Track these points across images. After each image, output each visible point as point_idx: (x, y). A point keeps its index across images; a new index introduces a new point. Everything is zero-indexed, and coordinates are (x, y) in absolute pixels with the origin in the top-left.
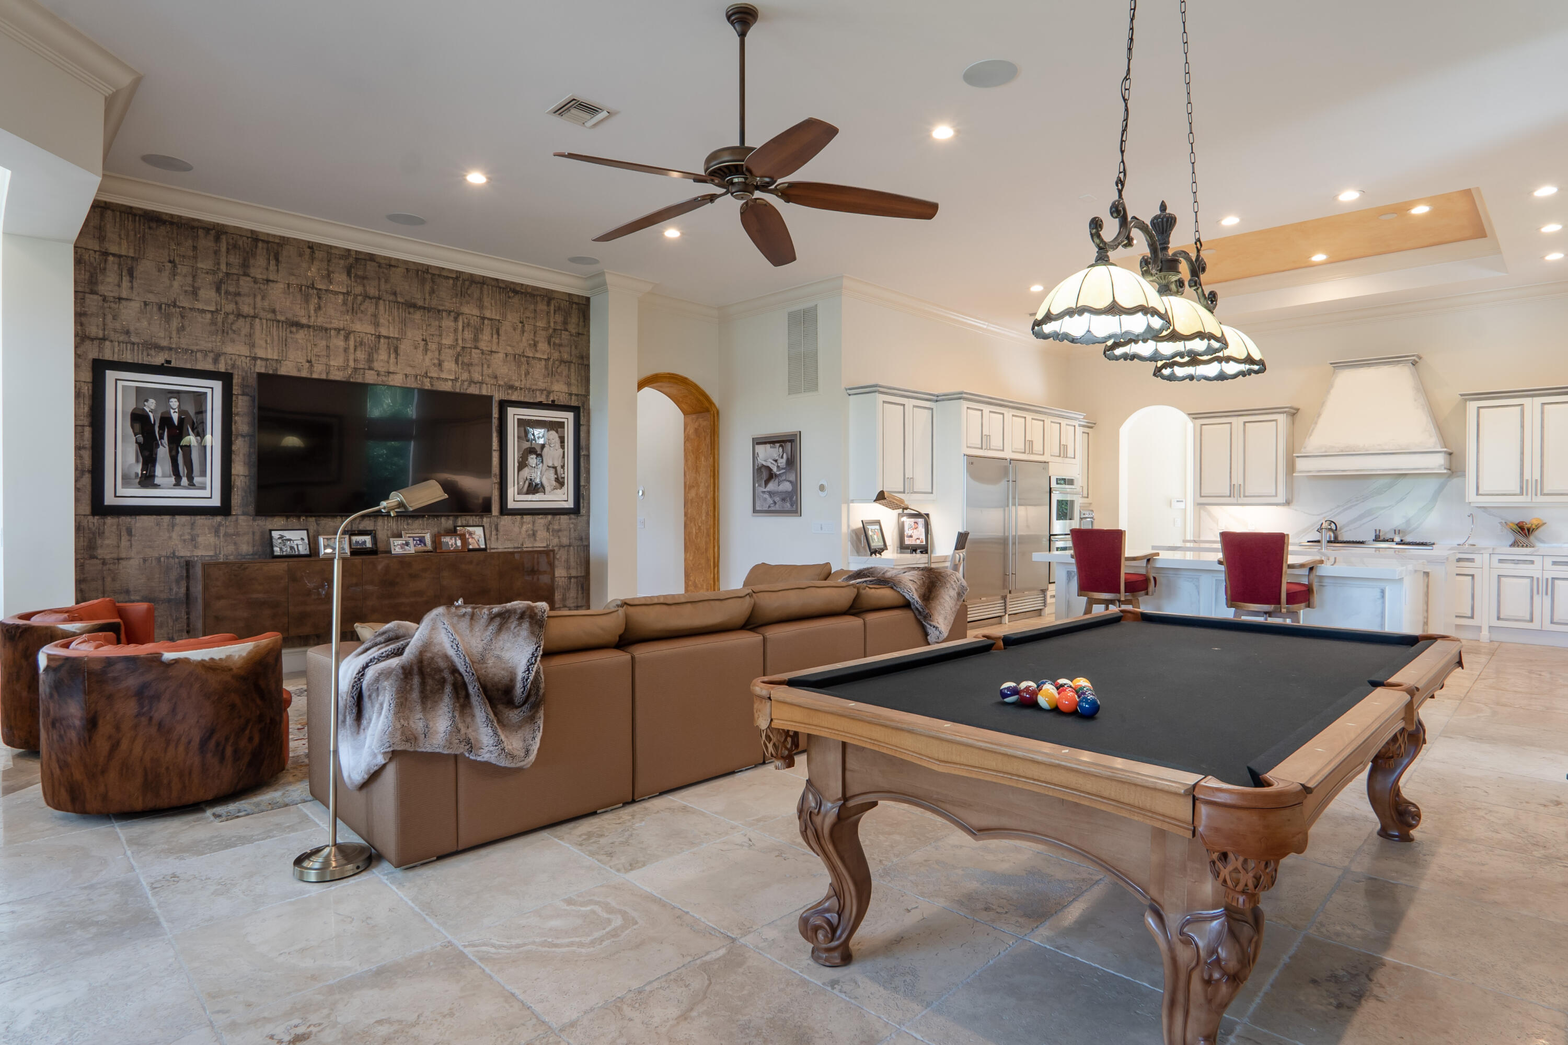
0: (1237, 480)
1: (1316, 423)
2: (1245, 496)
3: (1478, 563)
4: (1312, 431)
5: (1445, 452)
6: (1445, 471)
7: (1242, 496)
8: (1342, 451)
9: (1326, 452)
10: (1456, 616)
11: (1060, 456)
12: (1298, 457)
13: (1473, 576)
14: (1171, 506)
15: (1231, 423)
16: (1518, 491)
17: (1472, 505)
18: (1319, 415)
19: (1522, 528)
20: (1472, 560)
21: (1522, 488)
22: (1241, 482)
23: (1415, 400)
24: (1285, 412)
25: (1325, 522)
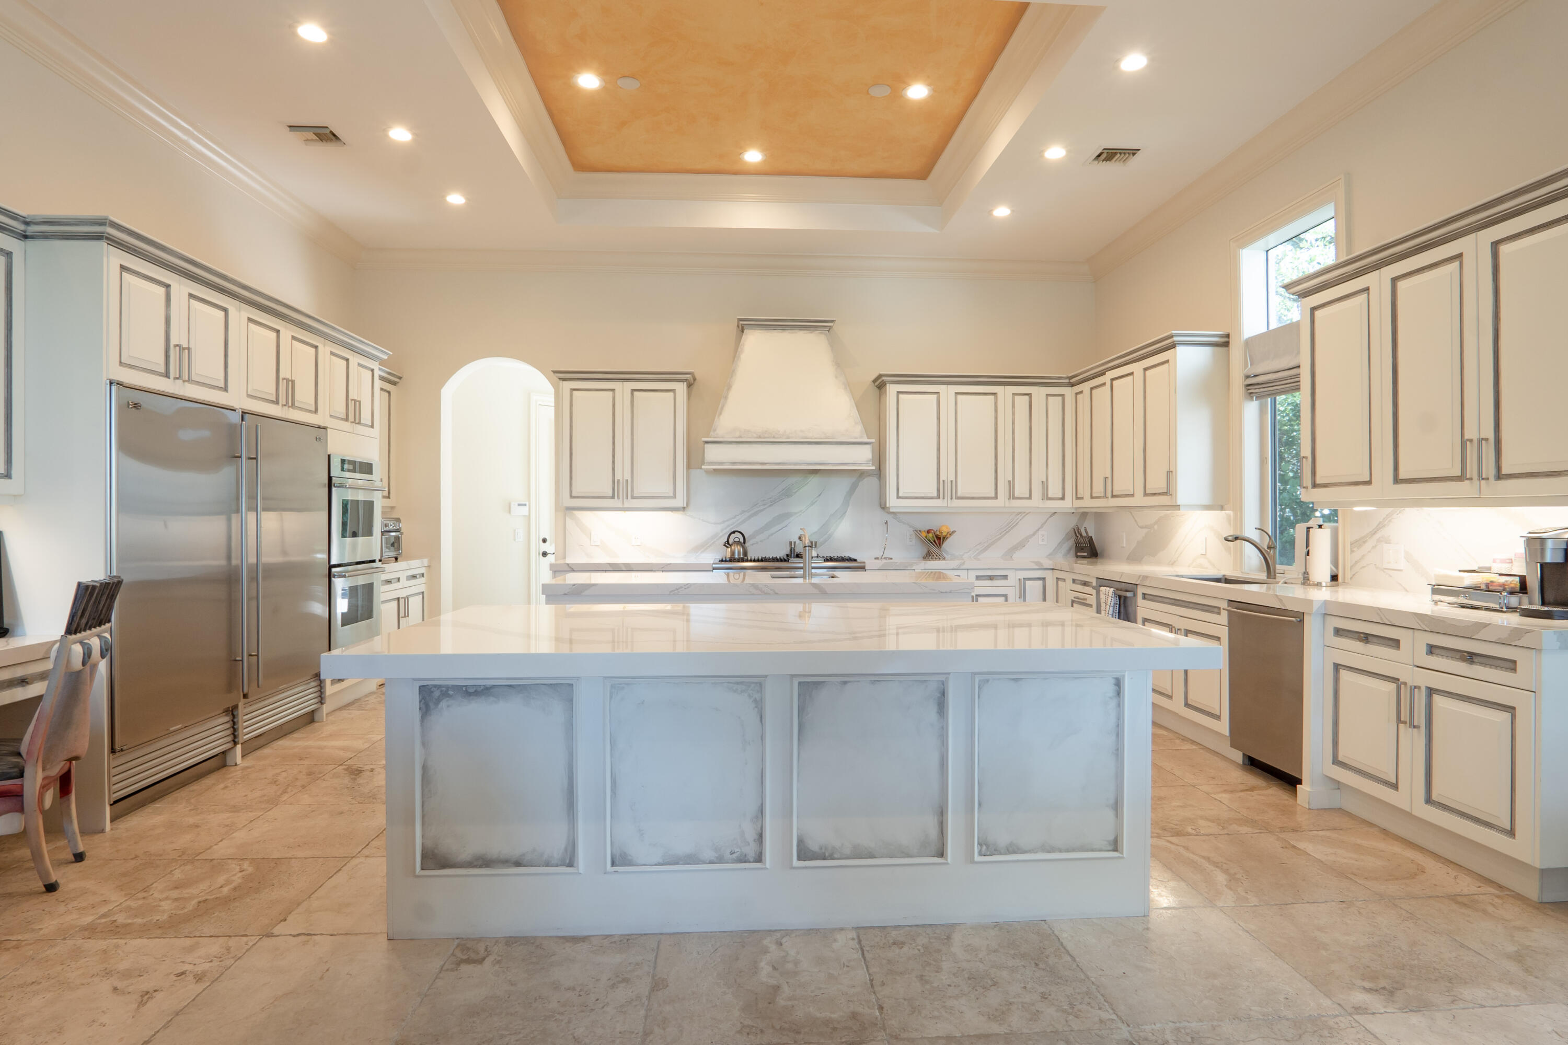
0: (623, 472)
1: (726, 398)
2: (633, 497)
4: (722, 408)
5: (872, 444)
6: (873, 468)
7: (628, 496)
8: (760, 437)
9: (740, 437)
11: (347, 420)
12: (707, 442)
14: (510, 512)
15: (613, 390)
16: (935, 495)
17: (890, 510)
18: (729, 387)
19: (933, 537)
21: (938, 490)
22: (627, 476)
24: (686, 380)
25: (734, 532)
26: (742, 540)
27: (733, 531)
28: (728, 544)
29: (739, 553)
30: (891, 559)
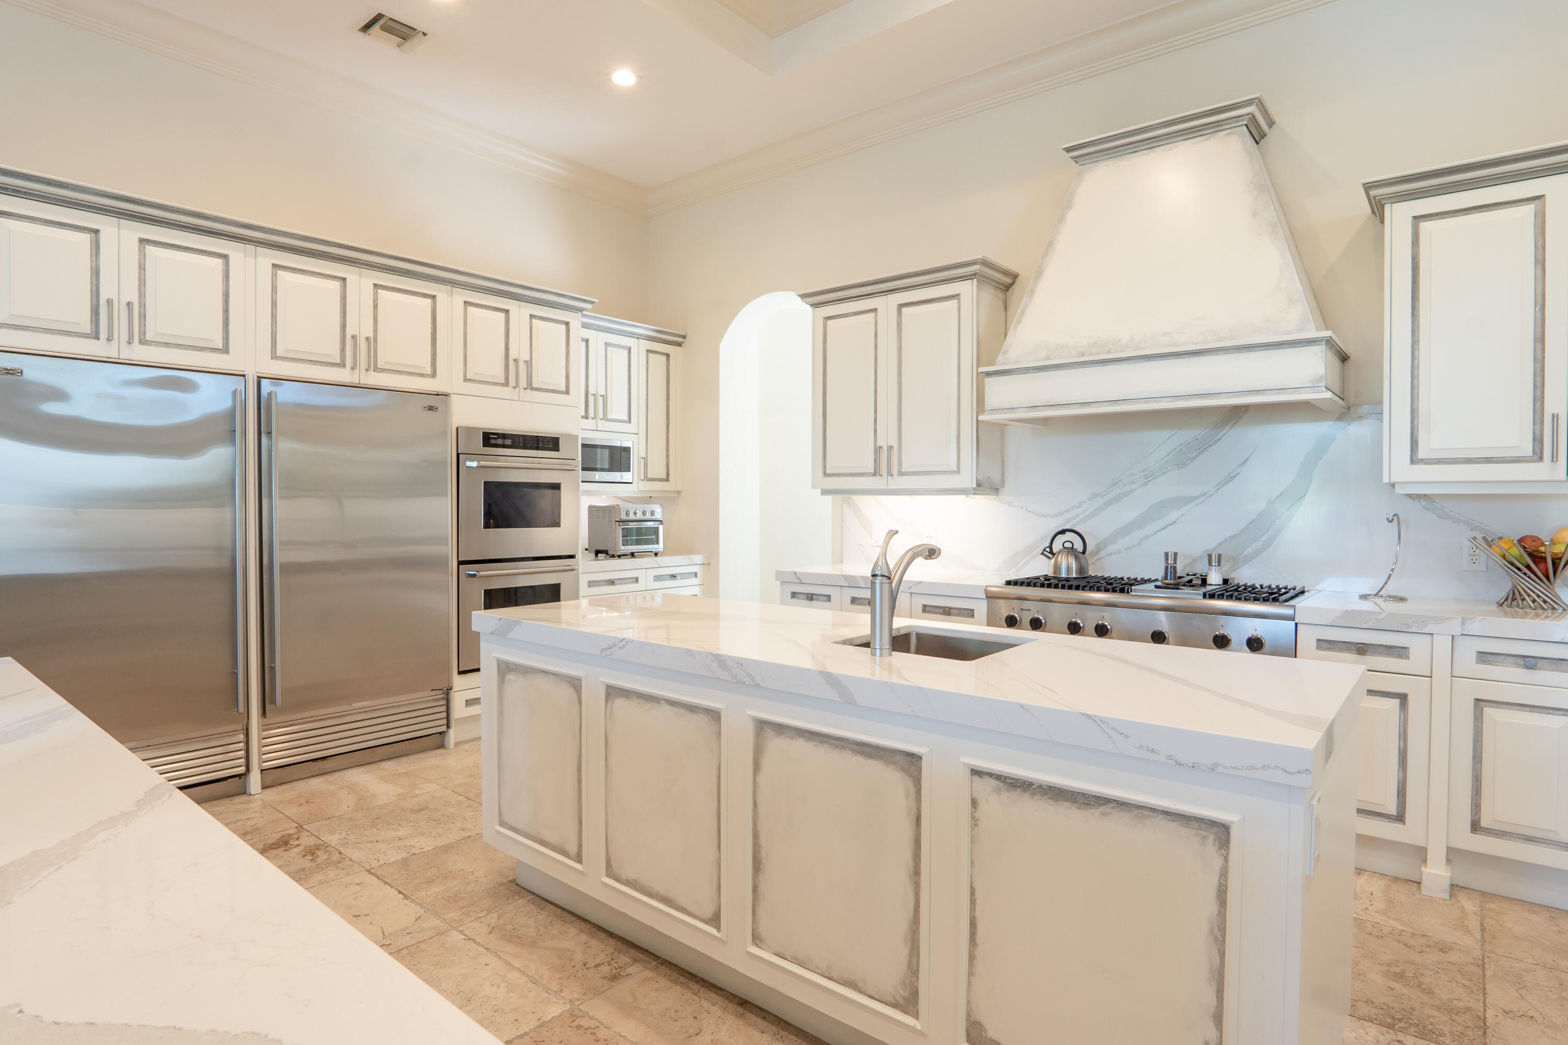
0: (887, 438)
1: (1032, 293)
2: (901, 474)
3: (1418, 660)
4: (1023, 312)
5: (1329, 342)
6: (1329, 395)
7: (895, 471)
8: (1082, 355)
9: (1048, 358)
10: (1360, 811)
11: (506, 384)
12: (988, 374)
13: (1403, 698)
15: (875, 310)
16: (1528, 450)
17: (1399, 490)
19: (1538, 558)
20: (1400, 652)
21: (1538, 440)
22: (894, 442)
23: (1255, 215)
24: (975, 274)
25: (1063, 532)
26: (1080, 549)
27: (1061, 529)
28: (1051, 552)
29: (1069, 569)
30: (1402, 599)
